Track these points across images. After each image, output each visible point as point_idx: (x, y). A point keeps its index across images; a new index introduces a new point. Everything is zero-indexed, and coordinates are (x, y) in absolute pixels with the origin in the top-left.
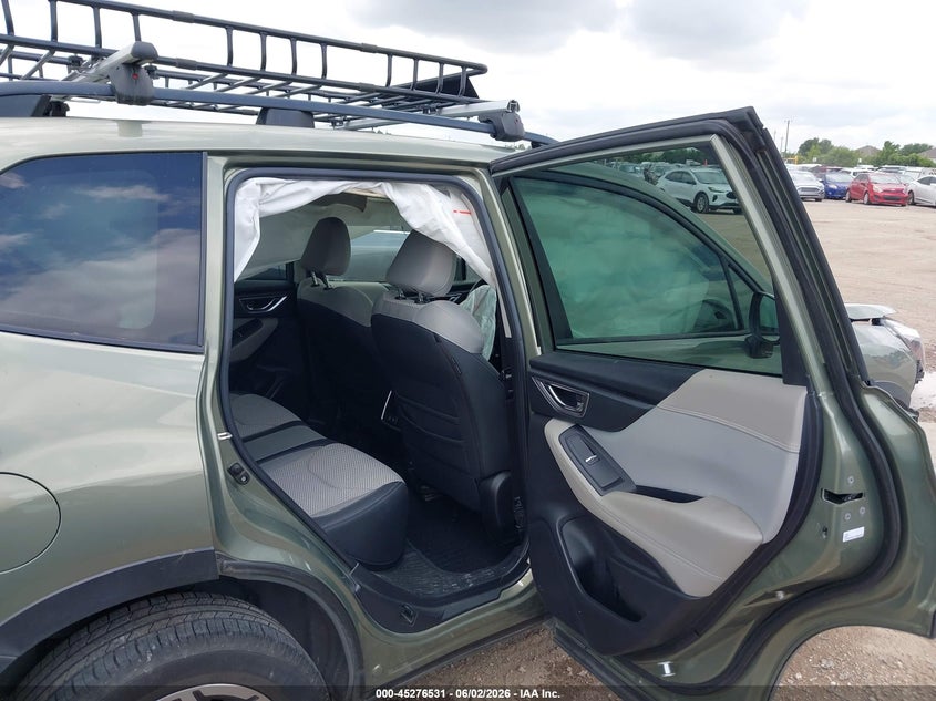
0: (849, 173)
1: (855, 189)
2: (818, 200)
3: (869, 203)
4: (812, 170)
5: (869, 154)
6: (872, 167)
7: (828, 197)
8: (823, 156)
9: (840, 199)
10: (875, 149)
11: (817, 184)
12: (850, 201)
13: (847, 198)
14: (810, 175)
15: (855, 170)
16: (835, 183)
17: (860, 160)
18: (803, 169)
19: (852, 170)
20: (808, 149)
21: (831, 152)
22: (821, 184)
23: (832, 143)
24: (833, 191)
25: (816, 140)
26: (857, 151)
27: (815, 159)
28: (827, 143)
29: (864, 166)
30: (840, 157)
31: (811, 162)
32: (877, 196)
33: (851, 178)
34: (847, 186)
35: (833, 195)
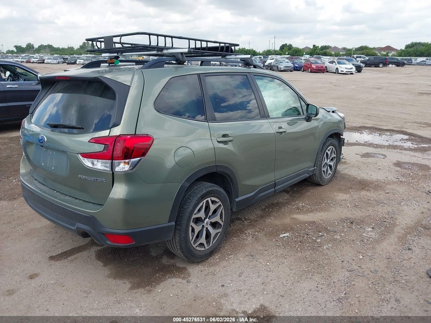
0: (302, 59)
1: (305, 66)
2: (291, 71)
3: (311, 72)
4: (287, 58)
5: (307, 51)
6: (309, 56)
7: (295, 70)
8: (289, 51)
9: (299, 70)
10: (309, 48)
11: (290, 64)
12: (303, 71)
14: (287, 61)
15: (304, 58)
16: (297, 64)
17: (305, 53)
18: (284, 58)
20: (283, 48)
21: (292, 50)
22: (292, 64)
23: (293, 46)
24: (296, 67)
25: (286, 44)
26: (303, 49)
27: (287, 53)
28: (290, 46)
29: (306, 56)
30: (296, 52)
31: (286, 55)
32: (314, 69)
33: (303, 61)
34: (302, 65)
35: (296, 69)
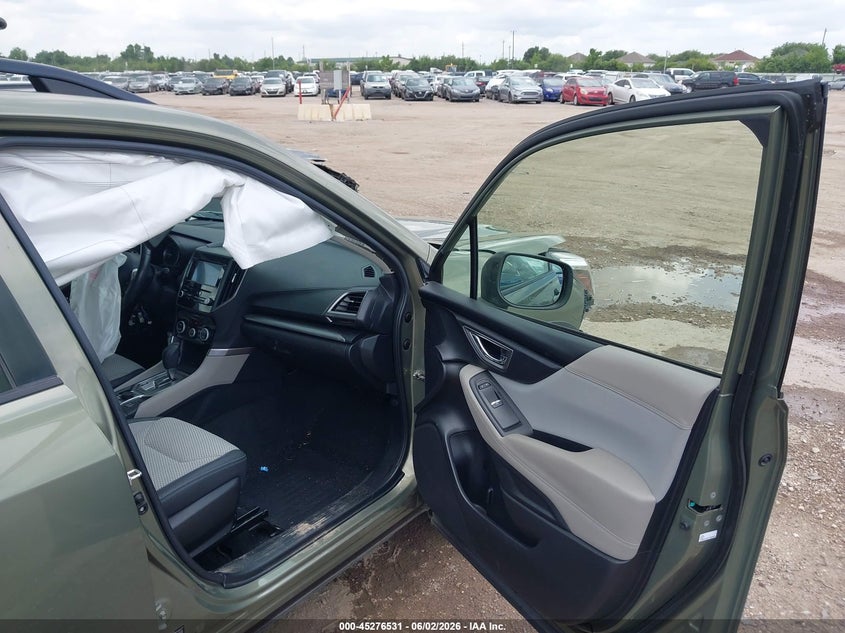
0: (561, 77)
1: (567, 92)
2: (538, 102)
3: (578, 104)
4: (532, 76)
5: (580, 61)
6: (581, 71)
7: (546, 100)
8: (543, 62)
9: (556, 101)
10: (583, 56)
11: (536, 88)
12: (563, 103)
13: (561, 100)
14: (529, 80)
15: (568, 74)
16: (551, 87)
17: (572, 66)
18: (526, 75)
19: (564, 75)
20: (531, 56)
21: (549, 60)
22: (540, 88)
23: (550, 51)
24: (550, 94)
25: (537, 48)
26: (570, 58)
27: (536, 66)
28: (545, 51)
29: (575, 71)
30: (556, 63)
31: (534, 68)
32: (583, 97)
33: (564, 82)
34: (561, 89)
35: (550, 97)
